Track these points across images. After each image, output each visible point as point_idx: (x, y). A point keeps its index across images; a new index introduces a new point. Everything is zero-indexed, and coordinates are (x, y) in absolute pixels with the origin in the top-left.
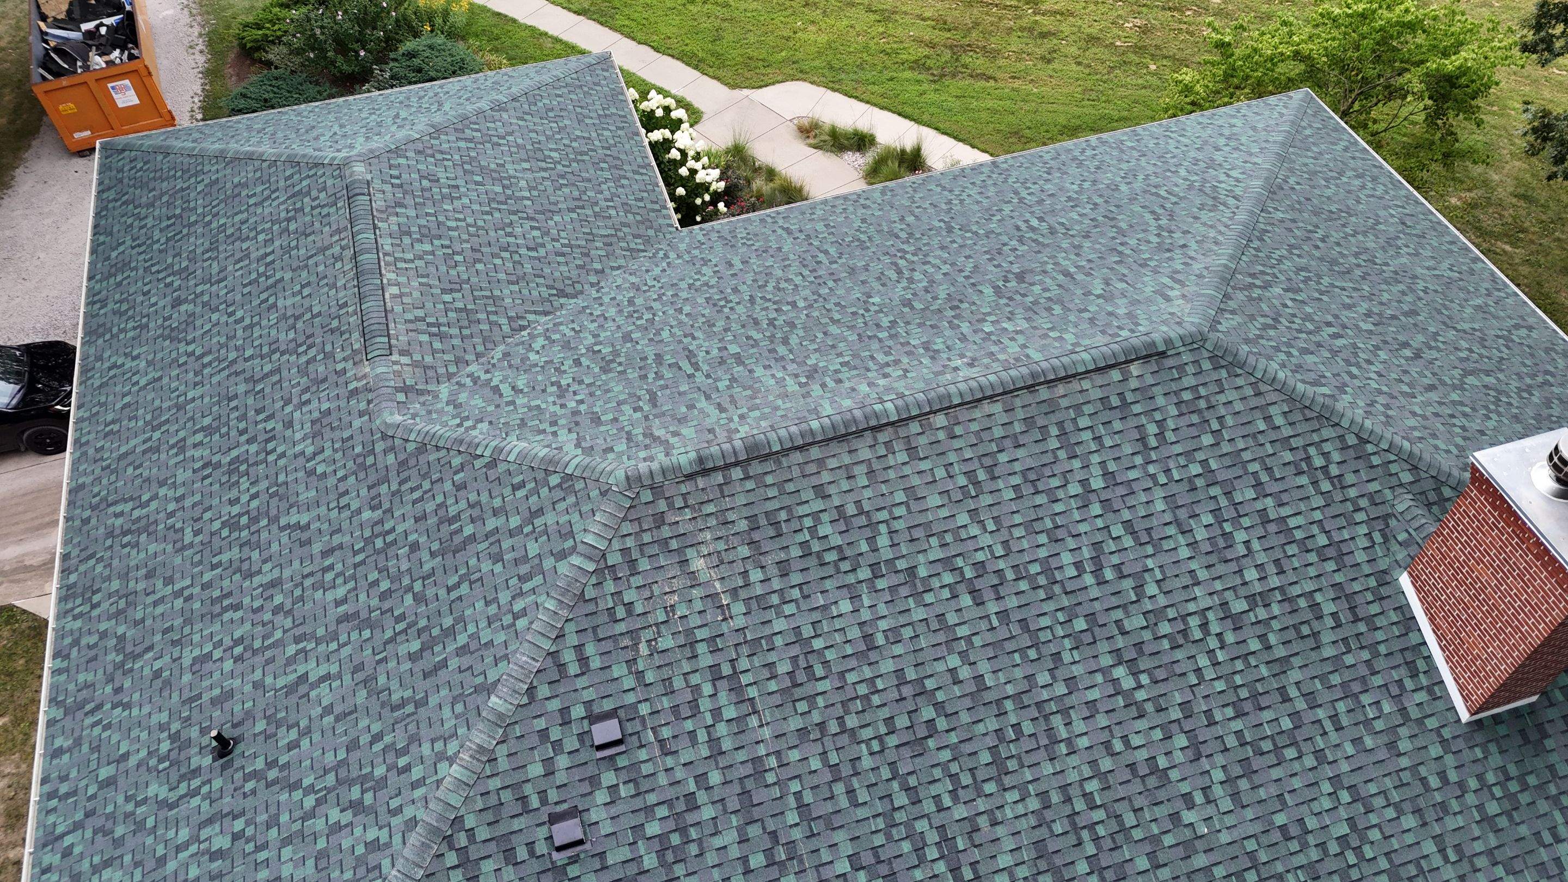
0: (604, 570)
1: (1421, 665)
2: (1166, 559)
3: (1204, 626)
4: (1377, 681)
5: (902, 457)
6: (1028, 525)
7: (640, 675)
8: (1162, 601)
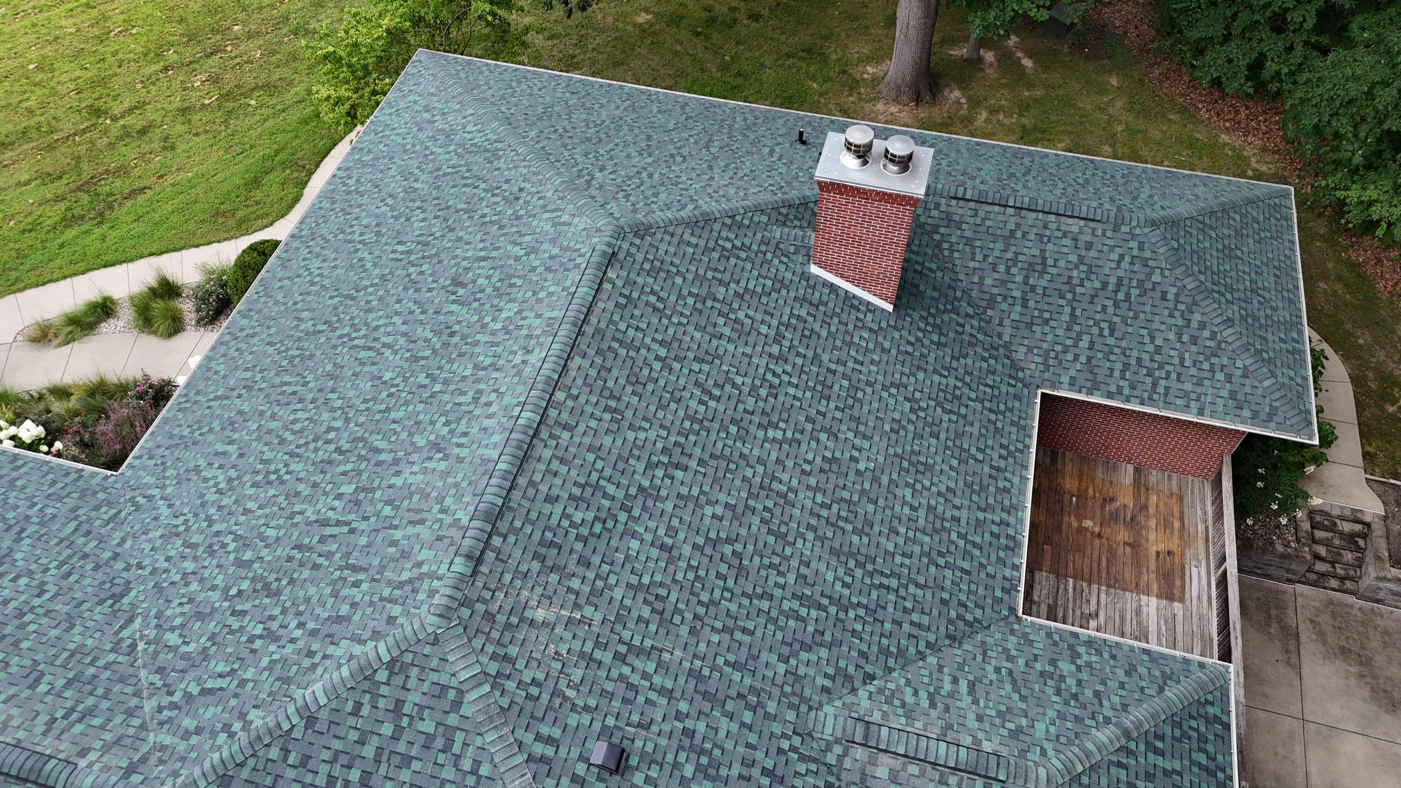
0: (496, 681)
1: (856, 303)
2: (728, 359)
3: (775, 374)
4: (851, 327)
5: (566, 435)
6: (660, 407)
7: (586, 708)
8: (748, 381)
